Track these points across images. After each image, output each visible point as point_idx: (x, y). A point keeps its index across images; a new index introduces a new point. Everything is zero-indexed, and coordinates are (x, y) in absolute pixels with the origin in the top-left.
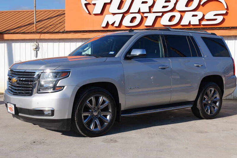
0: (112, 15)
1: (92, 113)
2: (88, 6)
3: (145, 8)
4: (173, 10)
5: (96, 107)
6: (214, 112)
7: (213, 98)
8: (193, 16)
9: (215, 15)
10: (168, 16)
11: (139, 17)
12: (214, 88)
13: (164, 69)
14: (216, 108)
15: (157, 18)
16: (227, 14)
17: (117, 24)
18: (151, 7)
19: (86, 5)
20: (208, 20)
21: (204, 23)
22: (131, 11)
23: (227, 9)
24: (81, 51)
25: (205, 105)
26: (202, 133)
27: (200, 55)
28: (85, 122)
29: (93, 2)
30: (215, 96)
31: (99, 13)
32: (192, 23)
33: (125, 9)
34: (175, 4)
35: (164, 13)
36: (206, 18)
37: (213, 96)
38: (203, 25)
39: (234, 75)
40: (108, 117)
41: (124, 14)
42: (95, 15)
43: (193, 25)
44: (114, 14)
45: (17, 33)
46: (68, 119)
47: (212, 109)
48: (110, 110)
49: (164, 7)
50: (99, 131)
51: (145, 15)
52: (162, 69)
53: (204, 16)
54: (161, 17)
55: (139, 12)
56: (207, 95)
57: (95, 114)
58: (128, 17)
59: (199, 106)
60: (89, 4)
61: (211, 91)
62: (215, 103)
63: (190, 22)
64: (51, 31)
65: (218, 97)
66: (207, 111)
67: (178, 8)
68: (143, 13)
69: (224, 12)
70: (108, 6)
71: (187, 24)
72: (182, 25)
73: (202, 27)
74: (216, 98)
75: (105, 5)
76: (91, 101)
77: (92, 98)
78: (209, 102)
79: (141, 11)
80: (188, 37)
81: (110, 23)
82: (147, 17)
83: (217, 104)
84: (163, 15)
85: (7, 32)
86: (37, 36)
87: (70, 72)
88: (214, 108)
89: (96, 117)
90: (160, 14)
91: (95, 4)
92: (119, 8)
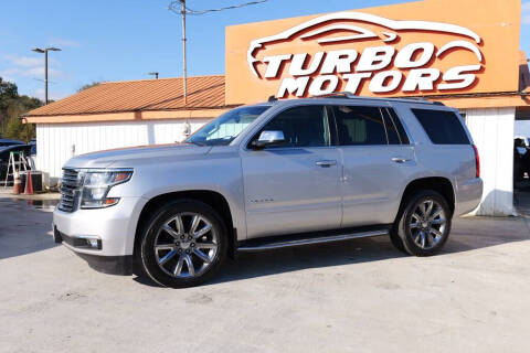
0: (293, 79)
1: (178, 244)
2: (258, 66)
3: (344, 66)
4: (390, 66)
5: (186, 235)
6: (434, 244)
7: (432, 219)
8: (423, 75)
9: (461, 73)
10: (381, 77)
11: (334, 80)
12: (434, 199)
13: (328, 166)
14: (438, 237)
15: (363, 81)
16: (482, 70)
17: (300, 93)
18: (353, 65)
19: (255, 64)
20: (448, 82)
21: (440, 86)
22: (322, 71)
23: (483, 61)
24: (202, 135)
25: (415, 231)
26: (387, 288)
27: (406, 141)
28: (161, 261)
29: (265, 60)
30: (436, 215)
31: (274, 75)
32: (420, 88)
33: (312, 68)
34: (393, 57)
35: (374, 73)
36: (445, 78)
37: (431, 214)
38: (440, 90)
39: (478, 176)
40: (211, 253)
41: (311, 77)
42: (269, 79)
43: (424, 91)
44: (296, 77)
45: (160, 110)
46: (126, 257)
47: (431, 238)
48: (214, 241)
49: (374, 63)
50: (191, 278)
51: (345, 76)
52: (323, 166)
53: (441, 74)
54: (370, 79)
55: (335, 72)
56: (419, 212)
57: (185, 246)
58: (318, 81)
59: (401, 233)
60: (259, 62)
61: (427, 205)
62: (437, 227)
63: (417, 86)
64: (207, 105)
65: (442, 217)
66: (420, 242)
67: (398, 63)
68: (342, 74)
69: (477, 67)
70: (287, 65)
71: (413, 89)
72: (405, 92)
73: (438, 93)
74: (438, 217)
75: (283, 63)
76: (173, 225)
77: (176, 218)
78: (425, 225)
79: (338, 71)
80: (383, 108)
81: (290, 91)
82: (346, 80)
83: (442, 229)
84: (372, 76)
85: (147, 109)
86: (186, 114)
87: (132, 172)
88: (434, 236)
89: (187, 252)
90: (369, 75)
91: (267, 63)
92: (304, 67)
